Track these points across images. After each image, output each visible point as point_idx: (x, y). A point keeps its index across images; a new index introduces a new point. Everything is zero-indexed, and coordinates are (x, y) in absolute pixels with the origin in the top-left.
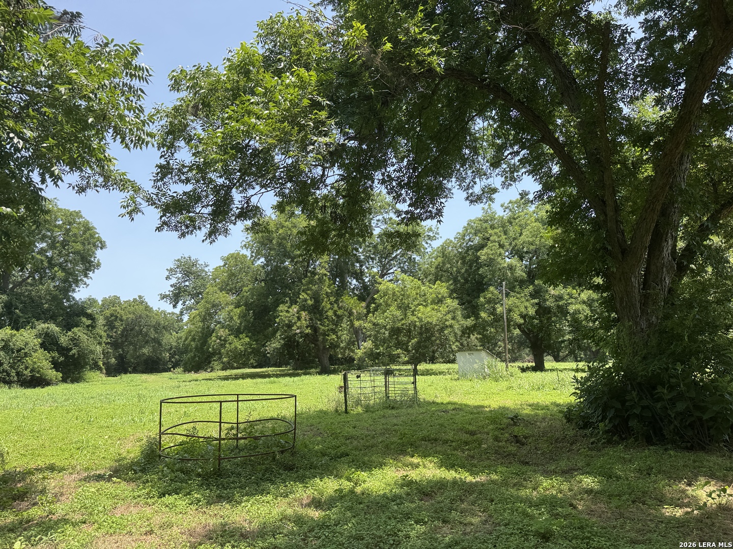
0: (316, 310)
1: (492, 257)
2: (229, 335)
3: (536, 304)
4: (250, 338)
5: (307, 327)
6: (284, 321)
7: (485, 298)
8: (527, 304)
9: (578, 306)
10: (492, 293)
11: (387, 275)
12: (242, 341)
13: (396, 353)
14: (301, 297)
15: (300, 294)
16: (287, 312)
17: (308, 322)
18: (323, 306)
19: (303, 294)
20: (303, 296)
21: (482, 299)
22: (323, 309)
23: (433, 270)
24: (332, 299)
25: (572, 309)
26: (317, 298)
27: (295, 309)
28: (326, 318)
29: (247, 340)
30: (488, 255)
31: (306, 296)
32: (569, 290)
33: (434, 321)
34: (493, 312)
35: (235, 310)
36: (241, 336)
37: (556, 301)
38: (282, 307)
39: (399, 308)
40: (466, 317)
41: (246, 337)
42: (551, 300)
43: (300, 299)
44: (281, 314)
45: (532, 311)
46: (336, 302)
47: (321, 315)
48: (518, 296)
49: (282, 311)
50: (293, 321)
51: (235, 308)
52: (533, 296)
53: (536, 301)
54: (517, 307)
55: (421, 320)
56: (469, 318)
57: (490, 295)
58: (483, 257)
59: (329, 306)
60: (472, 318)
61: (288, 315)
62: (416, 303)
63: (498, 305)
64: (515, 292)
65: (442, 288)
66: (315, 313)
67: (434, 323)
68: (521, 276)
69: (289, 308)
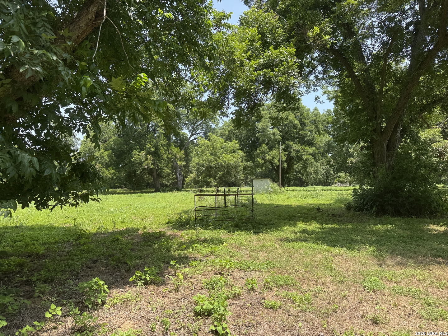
0: (156, 154)
1: (264, 127)
2: (102, 168)
3: (286, 154)
4: (115, 170)
5: (151, 165)
6: (137, 161)
7: (260, 150)
8: (282, 154)
9: (307, 156)
10: (264, 148)
11: (195, 134)
12: (110, 171)
13: (210, 180)
14: (147, 146)
15: (146, 144)
16: (138, 155)
17: (152, 162)
18: (161, 152)
19: (148, 144)
20: (148, 145)
21: (258, 151)
22: (160, 154)
23: (227, 133)
24: (165, 148)
25: (305, 157)
26: (156, 147)
27: (143, 153)
28: (162, 159)
29: (113, 171)
30: (263, 126)
31: (150, 146)
32: (303, 147)
33: (233, 163)
34: (264, 159)
35: (104, 153)
36: (109, 169)
37: (296, 153)
38: (135, 152)
39: (211, 154)
40: (247, 161)
41: (113, 169)
42: (294, 152)
43: (146, 147)
44: (135, 156)
45: (284, 158)
46: (168, 149)
47: (159, 157)
48: (277, 150)
49: (135, 155)
50: (142, 161)
51: (105, 151)
52: (285, 150)
53: (286, 153)
54: (277, 156)
55: (225, 162)
56: (249, 162)
57: (263, 149)
58: (259, 127)
59: (164, 152)
60: (251, 162)
61: (140, 157)
62: (220, 152)
63: (267, 155)
64: (275, 147)
65: (235, 144)
66: (155, 156)
67: (232, 164)
68: (279, 138)
69: (139, 153)
